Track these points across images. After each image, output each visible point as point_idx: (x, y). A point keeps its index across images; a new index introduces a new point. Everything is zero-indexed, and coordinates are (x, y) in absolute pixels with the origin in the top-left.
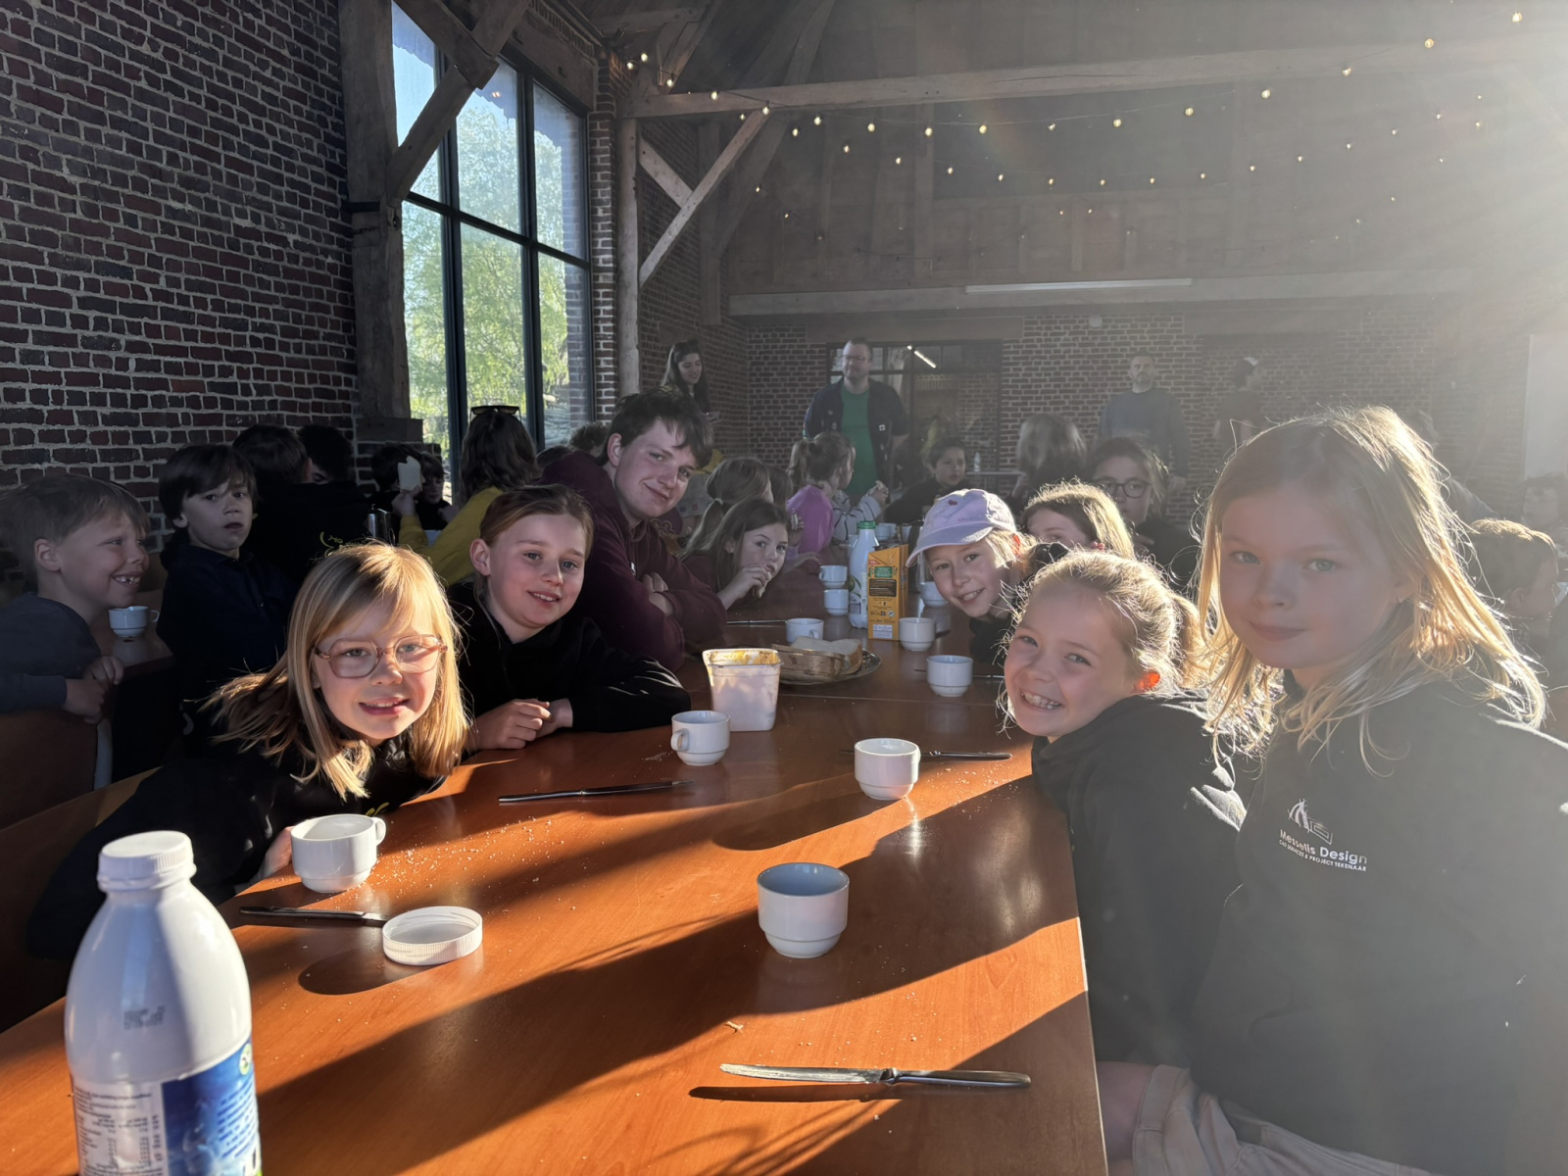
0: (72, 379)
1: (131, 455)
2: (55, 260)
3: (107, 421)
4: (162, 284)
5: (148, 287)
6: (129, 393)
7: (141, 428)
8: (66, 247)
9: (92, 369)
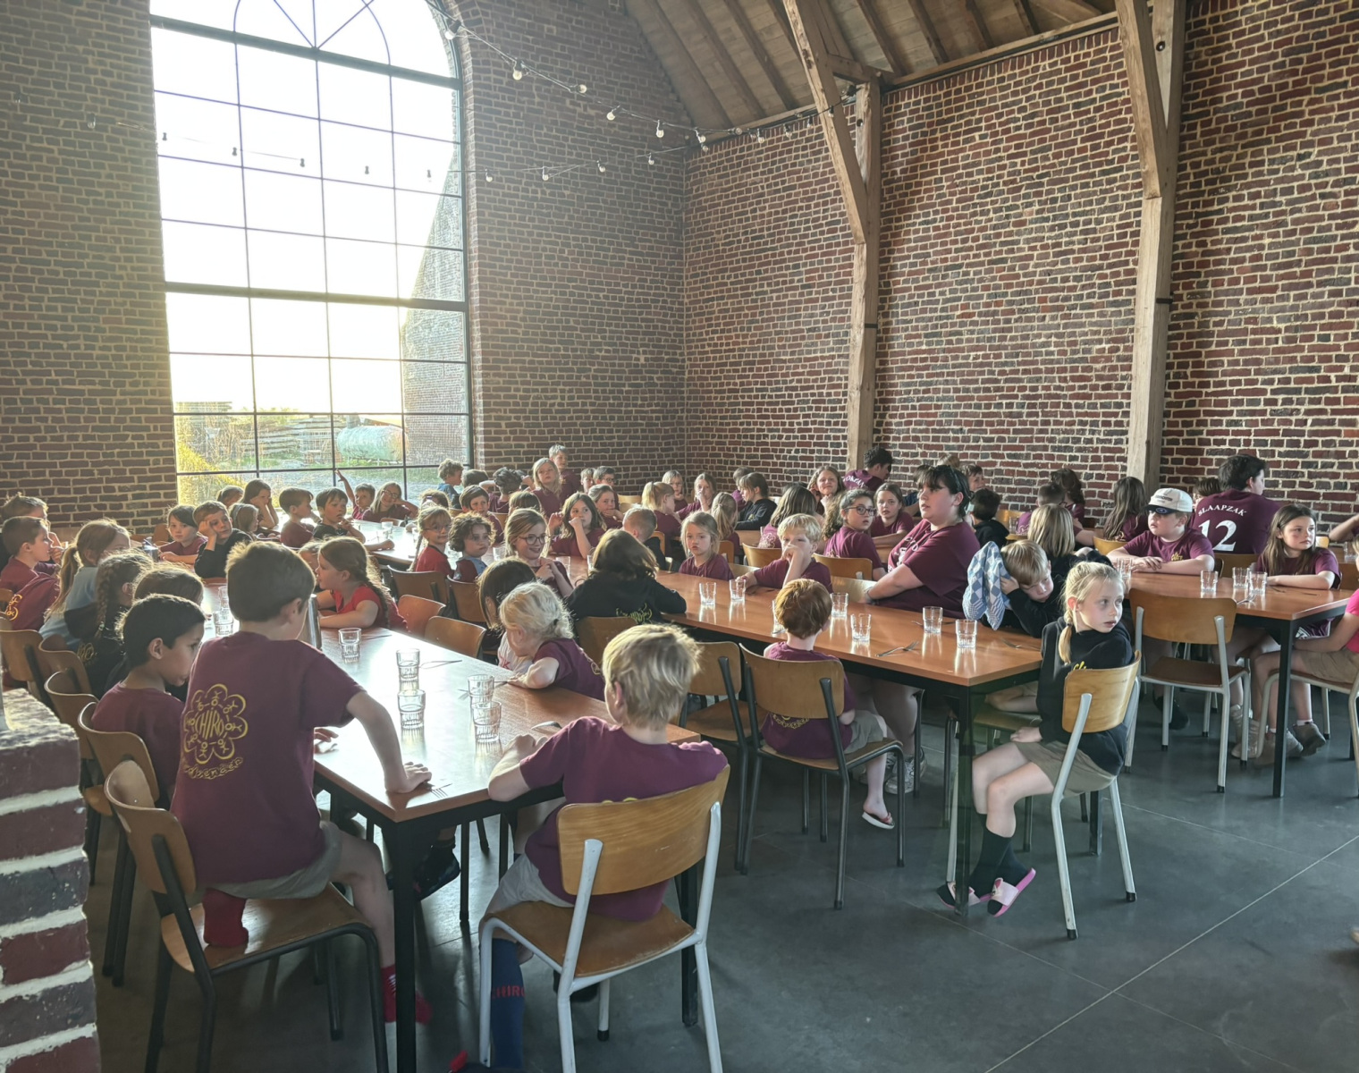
0: (1258, 433)
1: (1296, 474)
2: (1258, 372)
3: (1280, 454)
4: (1347, 371)
5: (1333, 376)
6: (1302, 439)
7: (1310, 459)
8: (1269, 363)
9: (1275, 426)
